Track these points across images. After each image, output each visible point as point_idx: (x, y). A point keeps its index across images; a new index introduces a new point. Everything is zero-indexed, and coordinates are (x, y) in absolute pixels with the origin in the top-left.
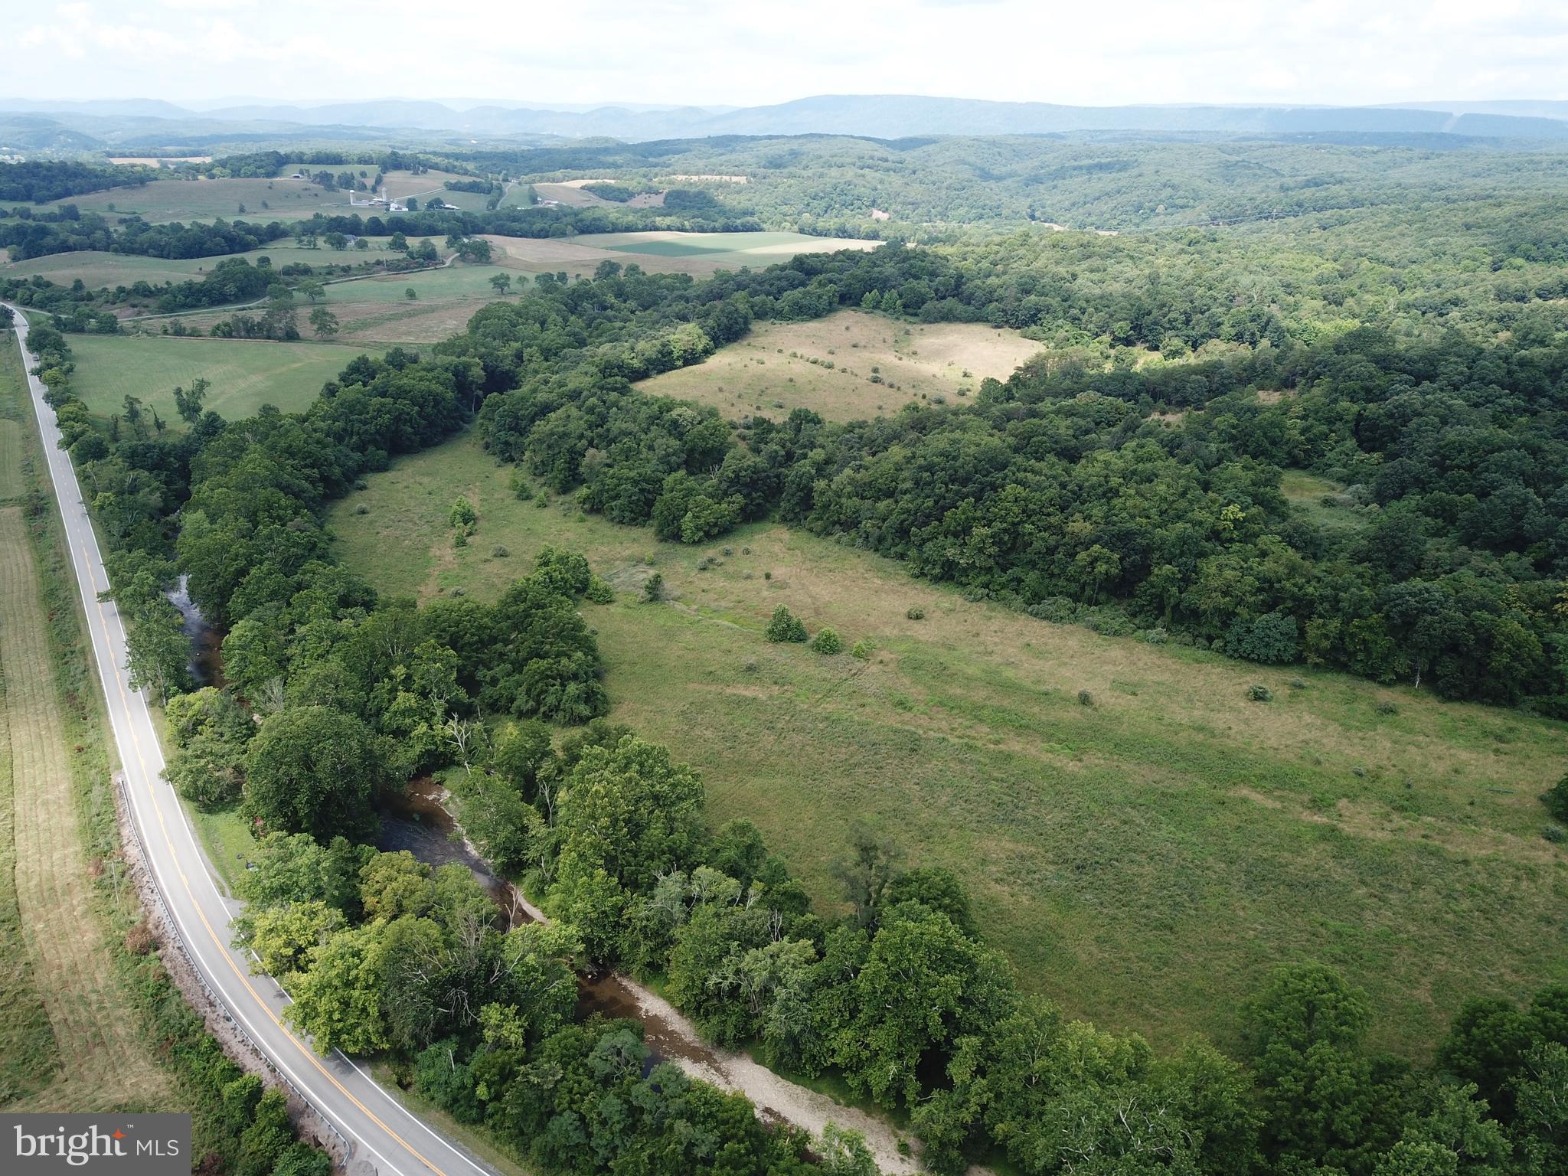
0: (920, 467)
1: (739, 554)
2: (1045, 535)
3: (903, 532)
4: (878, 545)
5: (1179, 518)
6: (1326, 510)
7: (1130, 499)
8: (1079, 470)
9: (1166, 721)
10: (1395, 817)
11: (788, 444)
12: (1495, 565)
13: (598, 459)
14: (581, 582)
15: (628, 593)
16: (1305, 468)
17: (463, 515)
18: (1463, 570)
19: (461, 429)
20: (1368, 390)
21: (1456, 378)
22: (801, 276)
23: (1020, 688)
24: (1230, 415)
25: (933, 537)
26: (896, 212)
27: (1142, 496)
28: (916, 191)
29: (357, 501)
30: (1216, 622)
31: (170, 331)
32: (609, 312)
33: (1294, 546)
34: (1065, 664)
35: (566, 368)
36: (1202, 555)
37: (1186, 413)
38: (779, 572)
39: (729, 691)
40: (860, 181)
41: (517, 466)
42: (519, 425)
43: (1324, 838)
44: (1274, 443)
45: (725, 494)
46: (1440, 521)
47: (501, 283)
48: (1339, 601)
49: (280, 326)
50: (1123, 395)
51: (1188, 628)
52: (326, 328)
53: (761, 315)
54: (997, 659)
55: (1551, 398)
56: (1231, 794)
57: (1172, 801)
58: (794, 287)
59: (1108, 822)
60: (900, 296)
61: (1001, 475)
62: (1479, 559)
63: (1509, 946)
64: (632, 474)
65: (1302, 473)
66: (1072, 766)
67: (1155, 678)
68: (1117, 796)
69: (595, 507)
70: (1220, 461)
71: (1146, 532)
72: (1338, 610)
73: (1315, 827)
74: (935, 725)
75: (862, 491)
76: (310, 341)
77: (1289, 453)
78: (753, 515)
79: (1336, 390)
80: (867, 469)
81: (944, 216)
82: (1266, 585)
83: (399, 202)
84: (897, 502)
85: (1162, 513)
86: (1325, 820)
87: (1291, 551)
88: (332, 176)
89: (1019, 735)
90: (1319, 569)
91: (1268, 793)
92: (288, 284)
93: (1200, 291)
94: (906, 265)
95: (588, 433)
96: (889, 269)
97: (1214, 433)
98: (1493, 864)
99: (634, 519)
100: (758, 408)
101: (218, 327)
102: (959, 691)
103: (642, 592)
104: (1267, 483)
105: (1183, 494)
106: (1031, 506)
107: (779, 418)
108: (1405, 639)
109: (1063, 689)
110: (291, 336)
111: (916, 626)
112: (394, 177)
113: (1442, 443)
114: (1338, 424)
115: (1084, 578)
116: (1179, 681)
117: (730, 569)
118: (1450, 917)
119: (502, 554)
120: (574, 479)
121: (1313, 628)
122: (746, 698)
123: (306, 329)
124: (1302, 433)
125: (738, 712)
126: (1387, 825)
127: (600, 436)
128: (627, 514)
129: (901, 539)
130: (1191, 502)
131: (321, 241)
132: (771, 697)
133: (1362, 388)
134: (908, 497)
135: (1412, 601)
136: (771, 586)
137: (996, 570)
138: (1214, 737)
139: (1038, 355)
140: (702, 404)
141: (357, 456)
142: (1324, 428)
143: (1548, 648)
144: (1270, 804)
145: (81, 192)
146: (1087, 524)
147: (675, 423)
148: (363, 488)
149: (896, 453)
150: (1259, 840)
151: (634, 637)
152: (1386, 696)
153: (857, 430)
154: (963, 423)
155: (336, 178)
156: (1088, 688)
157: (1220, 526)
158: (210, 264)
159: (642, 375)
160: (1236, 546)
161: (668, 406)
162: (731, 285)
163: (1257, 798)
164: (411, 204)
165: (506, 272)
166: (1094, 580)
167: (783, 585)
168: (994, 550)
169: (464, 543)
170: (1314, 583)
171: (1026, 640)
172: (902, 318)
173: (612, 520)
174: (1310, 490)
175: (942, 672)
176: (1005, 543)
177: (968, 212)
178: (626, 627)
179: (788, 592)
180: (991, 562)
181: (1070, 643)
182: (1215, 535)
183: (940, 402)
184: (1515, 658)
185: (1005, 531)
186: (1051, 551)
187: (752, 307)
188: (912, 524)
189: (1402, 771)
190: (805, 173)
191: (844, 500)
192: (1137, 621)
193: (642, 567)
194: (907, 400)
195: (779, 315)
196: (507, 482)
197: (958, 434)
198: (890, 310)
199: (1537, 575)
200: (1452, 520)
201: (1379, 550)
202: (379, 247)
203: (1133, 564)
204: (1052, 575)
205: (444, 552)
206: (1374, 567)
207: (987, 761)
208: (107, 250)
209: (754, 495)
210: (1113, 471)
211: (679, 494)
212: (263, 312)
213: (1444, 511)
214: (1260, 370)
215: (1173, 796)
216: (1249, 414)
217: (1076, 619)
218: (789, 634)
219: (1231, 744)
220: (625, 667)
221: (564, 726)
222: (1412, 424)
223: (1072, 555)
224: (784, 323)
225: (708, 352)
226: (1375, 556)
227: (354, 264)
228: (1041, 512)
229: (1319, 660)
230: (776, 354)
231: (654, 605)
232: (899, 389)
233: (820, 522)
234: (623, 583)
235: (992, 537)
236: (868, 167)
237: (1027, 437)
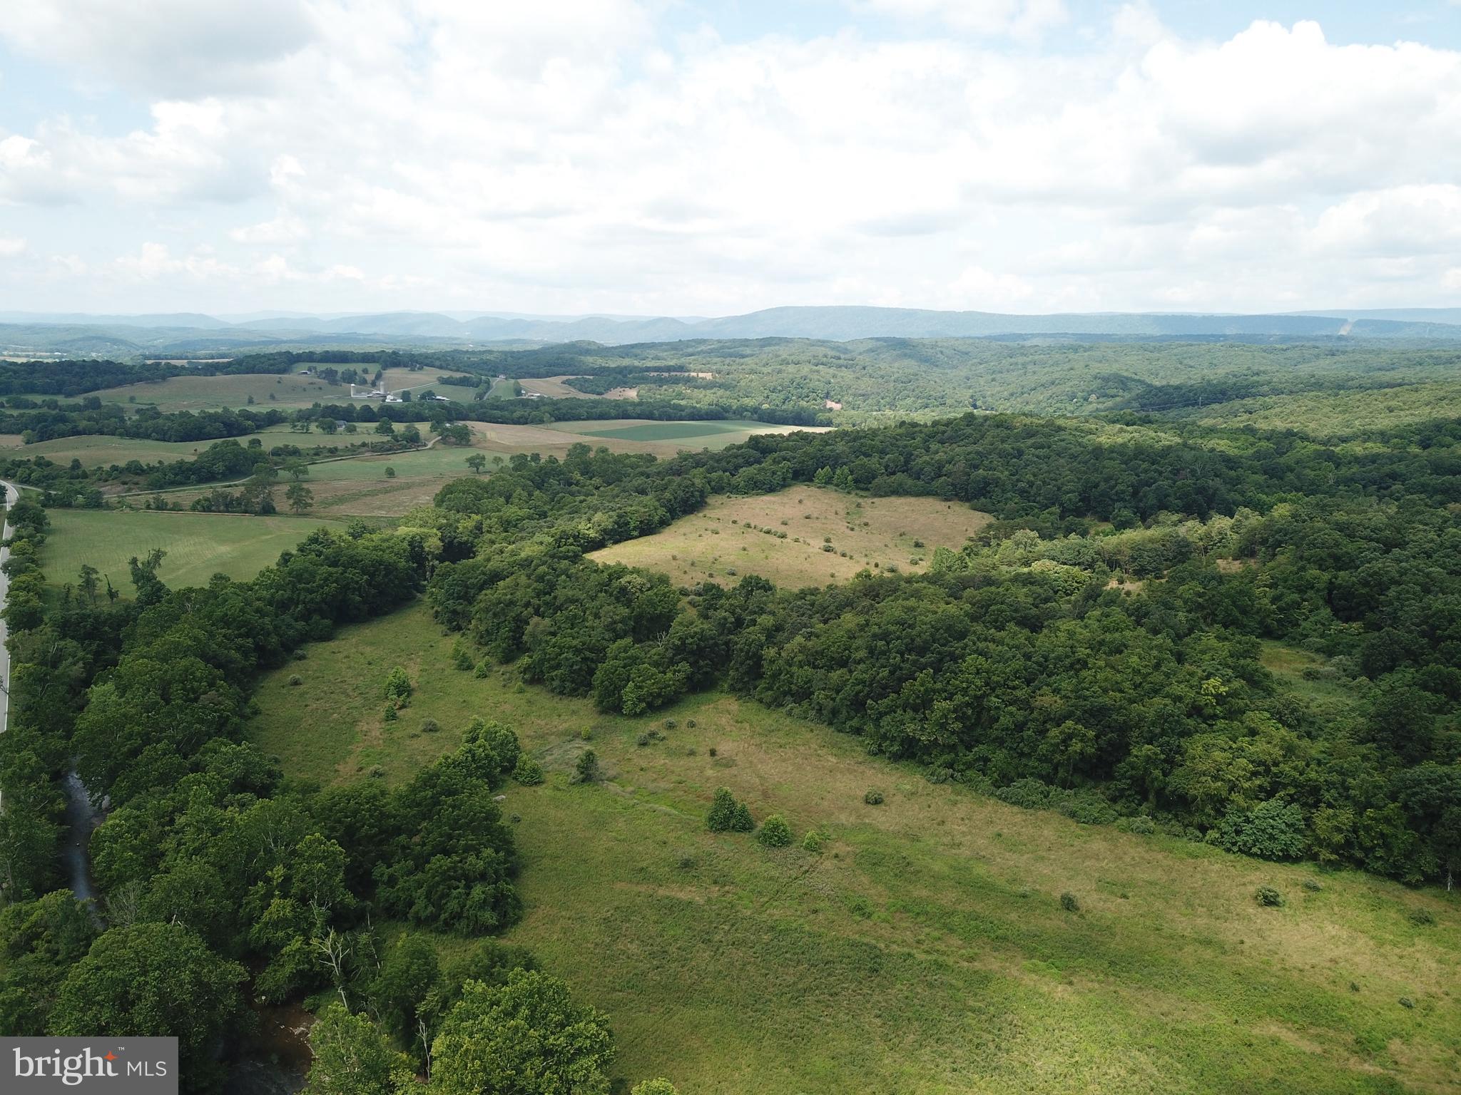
0: (875, 636)
1: (684, 726)
2: (1012, 709)
3: (858, 705)
4: (831, 718)
5: (1156, 692)
6: (1310, 684)
7: (1100, 671)
8: (1042, 640)
9: (1167, 931)
11: (738, 610)
13: (541, 627)
14: (509, 761)
15: (559, 773)
16: (1279, 638)
17: (397, 687)
19: (414, 597)
20: (1337, 558)
21: (1427, 546)
22: (758, 454)
23: (993, 888)
24: (1194, 583)
25: (891, 710)
26: (848, 403)
27: (1113, 667)
28: (865, 384)
29: (293, 671)
30: (1209, 809)
31: (153, 506)
32: (574, 488)
33: (1284, 724)
34: (1043, 858)
35: (522, 539)
36: (1186, 733)
37: (1145, 582)
38: (725, 748)
39: (662, 892)
40: (815, 377)
41: (463, 635)
42: (466, 594)
44: (1244, 612)
45: (672, 662)
46: (1443, 697)
47: (476, 463)
49: (257, 500)
50: (1079, 564)
51: (1176, 816)
52: (301, 503)
53: (718, 490)
54: (965, 852)
56: (1256, 1031)
57: (1188, 1042)
58: (751, 464)
59: (1112, 1071)
60: (852, 472)
61: (961, 644)
64: (575, 642)
65: (1277, 643)
66: (1061, 991)
67: (1146, 876)
69: (535, 678)
70: (1191, 631)
71: (1121, 707)
72: (1348, 798)
74: (898, 936)
75: (814, 659)
76: (286, 515)
77: (1261, 623)
78: (700, 685)
79: (1301, 558)
80: (818, 636)
81: (892, 406)
82: (1262, 769)
83: (394, 395)
84: (851, 672)
85: (1136, 686)
87: (1284, 731)
88: (336, 372)
89: (996, 950)
90: (1315, 749)
91: (1302, 1030)
92: (276, 464)
93: (1145, 465)
94: (857, 444)
95: (535, 601)
96: (841, 447)
97: (1179, 603)
99: (575, 690)
100: (711, 576)
101: (198, 502)
102: (924, 893)
103: (574, 771)
104: (1246, 654)
105: (1157, 666)
106: (995, 678)
107: (728, 584)
108: (1430, 833)
109: (1043, 889)
110: (268, 510)
111: (875, 812)
112: (392, 373)
113: (1429, 612)
114: (1310, 593)
115: (1058, 757)
116: (1174, 881)
117: (673, 743)
119: (432, 729)
120: (518, 648)
121: (1322, 818)
122: (680, 902)
123: (282, 504)
124: (1273, 603)
125: (669, 920)
127: (546, 604)
128: (568, 684)
129: (857, 711)
130: (1167, 675)
131: (313, 427)
132: (709, 899)
133: (1330, 555)
134: (861, 666)
135: (1433, 789)
136: (717, 764)
137: (961, 748)
138: (1224, 953)
139: (990, 526)
140: (652, 571)
141: (300, 625)
142: (1296, 596)
144: (1307, 1046)
145: (108, 387)
146: (1057, 698)
147: (623, 590)
148: (302, 658)
149: (849, 620)
151: (561, 824)
153: (808, 598)
154: (917, 591)
155: (339, 374)
156: (1072, 889)
157: (1202, 701)
158: (204, 446)
159: (598, 545)
160: (1221, 724)
161: (620, 572)
162: (690, 462)
163: (1289, 1037)
164: (406, 396)
165: (482, 453)
166: (1069, 759)
167: (729, 763)
168: (957, 726)
169: (394, 717)
170: (1314, 766)
171: (997, 829)
172: (854, 493)
173: (553, 691)
174: (1289, 662)
175: (906, 870)
176: (969, 718)
177: (914, 402)
178: (552, 812)
179: (734, 771)
180: (955, 739)
181: (1046, 832)
182: (1196, 711)
183: (892, 570)
185: (968, 705)
186: (1020, 727)
187: (709, 483)
188: (868, 696)
190: (765, 370)
191: (794, 669)
192: (1118, 808)
193: (578, 742)
194: (859, 569)
195: (736, 490)
196: (451, 651)
197: (912, 602)
198: (842, 486)
200: (1454, 695)
201: (1382, 729)
202: (367, 432)
203: (1110, 743)
204: (1022, 755)
205: (373, 727)
206: (1380, 748)
207: (960, 984)
208: (113, 434)
209: (701, 663)
210: (1078, 641)
211: (622, 663)
212: (243, 488)
213: (1444, 684)
214: (1217, 539)
215: (1186, 1033)
216: (1214, 583)
217: (1050, 805)
218: (733, 822)
219: (1246, 962)
220: (546, 861)
221: (467, 937)
222: (1392, 592)
223: (1043, 732)
224: (740, 497)
225: (664, 523)
226: (1378, 736)
227: (340, 446)
228: (1005, 685)
229: (1333, 857)
230: (731, 525)
231: (586, 787)
232: (851, 558)
233: (770, 693)
234: (555, 761)
235: (955, 711)
236: (822, 364)
237: (985, 605)
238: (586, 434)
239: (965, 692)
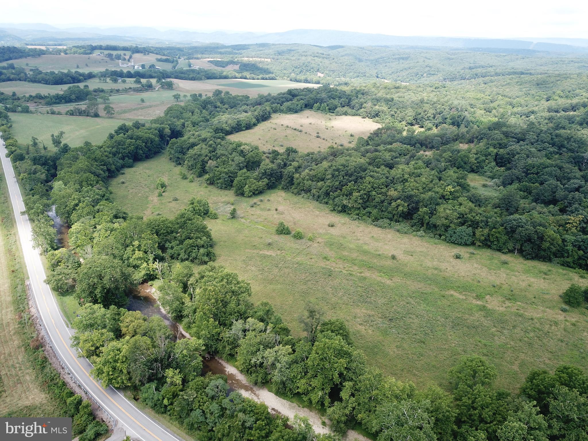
0: (334, 170)
1: (266, 201)
2: (380, 196)
3: (327, 194)
4: (318, 198)
5: (430, 190)
6: (484, 189)
7: (412, 183)
8: (393, 172)
9: (424, 266)
10: (507, 302)
11: (285, 160)
12: (545, 210)
13: (213, 164)
14: (206, 211)
15: (223, 215)
16: (476, 173)
17: (161, 185)
18: (533, 211)
19: (161, 152)
20: (500, 144)
21: (533, 140)
22: (291, 97)
23: (369, 253)
24: (449, 152)
25: (338, 196)
26: (326, 74)
27: (416, 182)
28: (334, 66)
29: (120, 179)
30: (443, 229)
31: (50, 112)
32: (218, 109)
33: (472, 202)
34: (387, 244)
35: (201, 130)
36: (438, 204)
37: (433, 151)
38: (281, 208)
39: (261, 252)
40: (313, 62)
41: (182, 166)
42: (183, 151)
43: (481, 310)
44: (465, 163)
45: (261, 178)
46: (526, 194)
47: (177, 97)
48: (488, 222)
49: (92, 111)
50: (410, 144)
51: (432, 231)
52: (110, 112)
53: (275, 111)
54: (361, 242)
55: (567, 148)
56: (447, 293)
57: (425, 296)
58: (288, 101)
59: (401, 303)
60: (328, 105)
61: (365, 173)
62: (540, 207)
63: (547, 350)
64: (225, 170)
65: (475, 174)
66: (388, 282)
67: (420, 250)
68: (405, 293)
69: (211, 182)
70: (445, 169)
71: (417, 195)
72: (488, 225)
73: (477, 306)
74: (338, 266)
75: (312, 178)
76: (104, 118)
78: (271, 187)
79: (488, 144)
80: (314, 170)
81: (344, 76)
82: (461, 216)
83: (138, 65)
84: (325, 183)
85: (423, 188)
86: (481, 303)
87: (470, 203)
88: (112, 54)
89: (369, 270)
90: (480, 210)
91: (461, 293)
92: (95, 96)
93: (439, 106)
94: (330, 94)
95: (209, 155)
96: (324, 95)
97: (443, 159)
98: (542, 320)
99: (226, 187)
100: (274, 146)
101: (68, 111)
102: (347, 254)
103: (229, 215)
104: (462, 178)
105: (432, 181)
106: (375, 185)
107: (281, 150)
108: (512, 236)
109: (386, 253)
110: (96, 115)
111: (332, 229)
112: (136, 56)
113: (527, 164)
114: (489, 157)
115: (394, 212)
116: (428, 251)
117: (262, 206)
118: (526, 339)
119: (176, 200)
120: (204, 172)
121: (478, 232)
122: (268, 255)
123: (102, 113)
124: (476, 160)
125: (264, 261)
126: (503, 305)
127: (214, 156)
128: (223, 185)
129: (327, 196)
130: (434, 185)
131: (108, 80)
132: (277, 255)
133: (498, 143)
134: (329, 181)
135: (515, 223)
136: (278, 213)
137: (362, 209)
138: (441, 272)
139: (379, 129)
140: (252, 144)
141: (121, 161)
142: (484, 158)
143: (564, 240)
144: (461, 297)
145: (16, 58)
146: (396, 192)
147: (242, 151)
148: (123, 174)
149: (325, 164)
150: (457, 310)
151: (226, 231)
152: (504, 257)
154: (350, 154)
155: (114, 56)
156: (395, 253)
157: (445, 193)
158: (65, 87)
159: (230, 133)
160: (450, 201)
161: (239, 145)
163: (456, 295)
164: (143, 66)
165: (179, 93)
166: (398, 213)
167: (282, 213)
168: (361, 201)
169: (161, 195)
170: (479, 215)
171: (372, 235)
172: (328, 114)
173: (218, 187)
174: (478, 181)
175: (341, 247)
176: (365, 199)
177: (353, 75)
178: (223, 228)
179: (284, 216)
180: (360, 206)
181: (388, 236)
182: (443, 197)
183: (342, 145)
184: (552, 244)
185: (365, 194)
186: (382, 202)
187: (272, 108)
188: (331, 191)
189: (509, 285)
190: (293, 58)
191: (305, 182)
192: (413, 229)
193: (229, 205)
194: (329, 145)
195: (282, 111)
196: (178, 172)
197: (348, 158)
198: (324, 110)
199: (560, 214)
200: (530, 193)
202: (130, 82)
203: (412, 207)
204: (382, 211)
205: (154, 198)
206: (501, 210)
207: (357, 280)
208: (25, 81)
209: (272, 179)
210: (405, 172)
211: (243, 178)
212: (85, 106)
213: (527, 189)
214: (460, 136)
215: (426, 294)
216: (456, 152)
217: (391, 227)
218: (284, 231)
219: (447, 274)
220: (222, 243)
221: (198, 265)
222: (516, 157)
223: (390, 204)
224: (284, 114)
225: (255, 125)
226: (501, 206)
227: (121, 89)
228: (379, 188)
229: (480, 244)
230: (281, 126)
231: (233, 220)
232: (326, 140)
233: (296, 190)
234: (222, 211)
235: (360, 196)
236: (316, 57)
237: (374, 159)
238: (219, 85)
239: (364, 190)
